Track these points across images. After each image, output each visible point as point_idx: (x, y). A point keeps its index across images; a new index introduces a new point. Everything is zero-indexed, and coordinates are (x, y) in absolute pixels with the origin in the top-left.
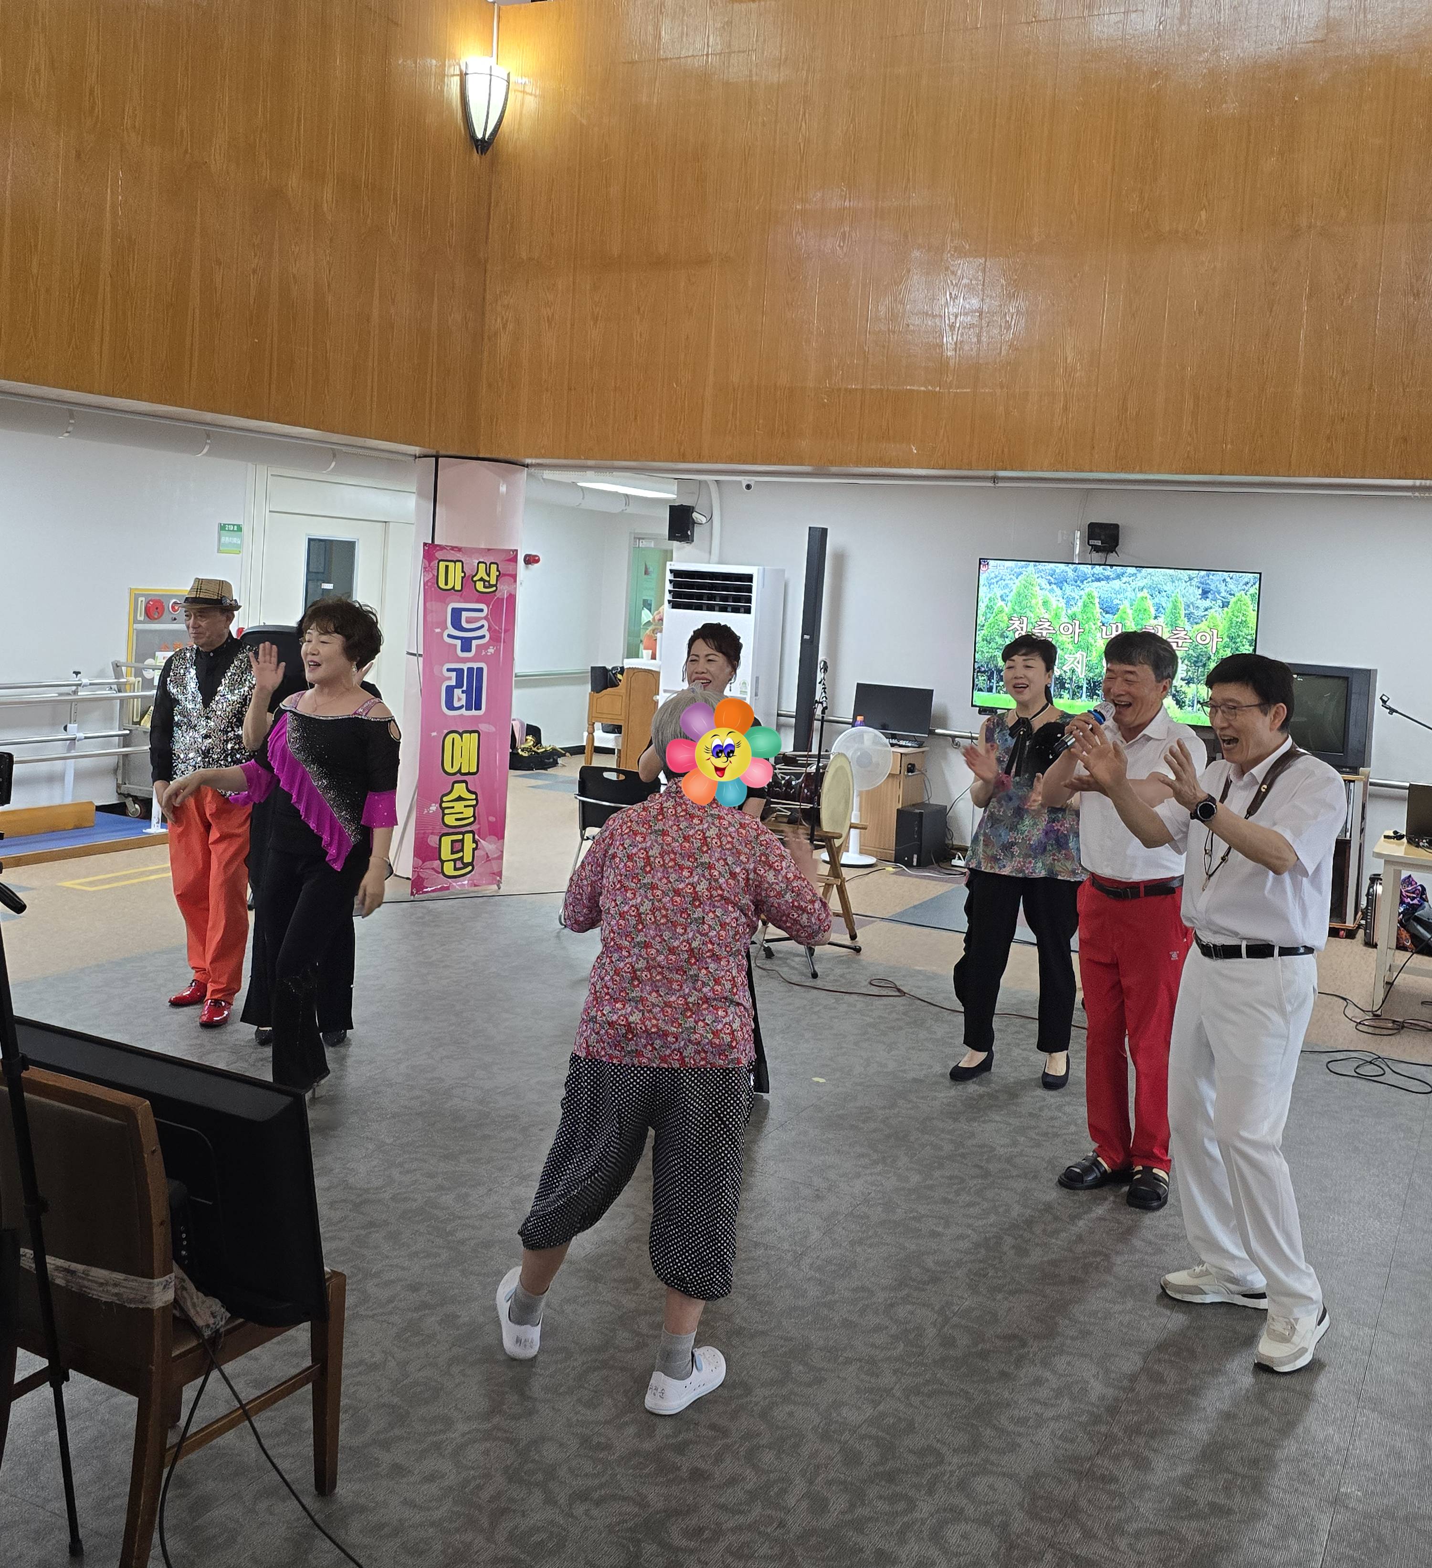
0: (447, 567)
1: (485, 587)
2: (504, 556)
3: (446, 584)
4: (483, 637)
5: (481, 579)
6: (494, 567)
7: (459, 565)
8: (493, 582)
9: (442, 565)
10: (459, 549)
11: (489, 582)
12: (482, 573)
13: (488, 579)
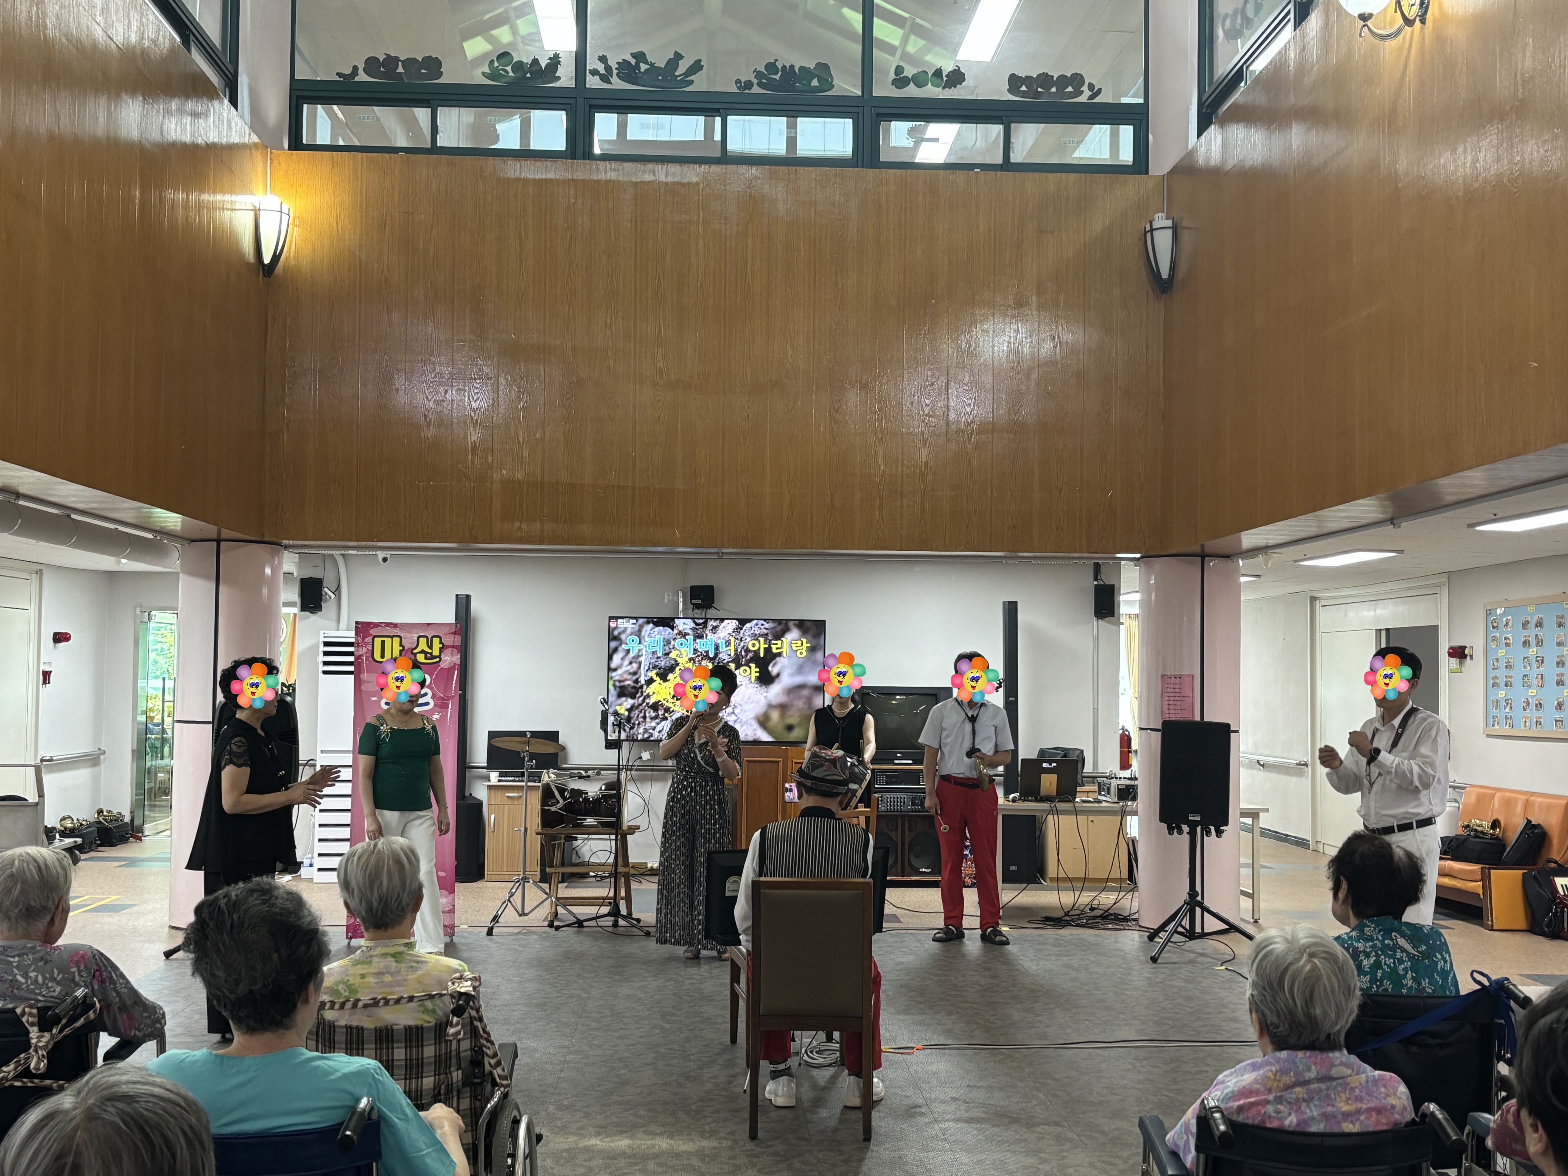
0: (383, 643)
1: (426, 658)
2: (446, 630)
3: (383, 656)
4: (427, 704)
5: (422, 652)
6: (436, 641)
7: (396, 640)
8: (436, 652)
9: (378, 641)
10: (395, 625)
11: (431, 654)
12: (423, 645)
13: (430, 651)
